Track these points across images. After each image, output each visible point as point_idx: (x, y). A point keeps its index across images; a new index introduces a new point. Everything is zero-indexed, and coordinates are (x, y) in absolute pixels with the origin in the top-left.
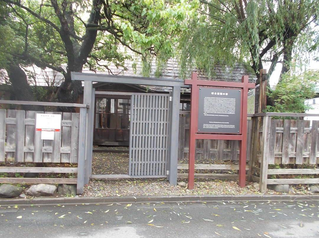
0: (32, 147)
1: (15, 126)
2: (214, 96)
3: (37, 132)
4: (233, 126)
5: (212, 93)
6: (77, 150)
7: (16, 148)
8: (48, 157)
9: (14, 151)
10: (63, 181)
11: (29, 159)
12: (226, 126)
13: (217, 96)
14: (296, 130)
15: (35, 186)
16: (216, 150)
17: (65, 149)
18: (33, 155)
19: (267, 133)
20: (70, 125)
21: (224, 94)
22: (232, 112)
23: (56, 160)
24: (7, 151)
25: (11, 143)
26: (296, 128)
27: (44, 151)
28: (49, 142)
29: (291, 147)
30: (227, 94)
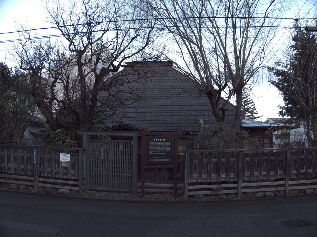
0: (58, 170)
1: (51, 159)
2: (156, 141)
3: (60, 162)
4: (168, 160)
5: (155, 140)
6: (78, 173)
7: (52, 170)
8: (66, 176)
9: (51, 171)
10: (73, 188)
11: (57, 176)
12: (164, 160)
13: (158, 141)
14: (207, 161)
15: (60, 189)
16: (162, 174)
17: (73, 172)
18: (59, 174)
19: (187, 163)
20: (74, 159)
21: (162, 140)
22: (168, 151)
23: (69, 178)
24: (48, 171)
25: (50, 168)
26: (207, 160)
27: (63, 172)
28: (65, 168)
29: (204, 172)
30: (164, 140)
